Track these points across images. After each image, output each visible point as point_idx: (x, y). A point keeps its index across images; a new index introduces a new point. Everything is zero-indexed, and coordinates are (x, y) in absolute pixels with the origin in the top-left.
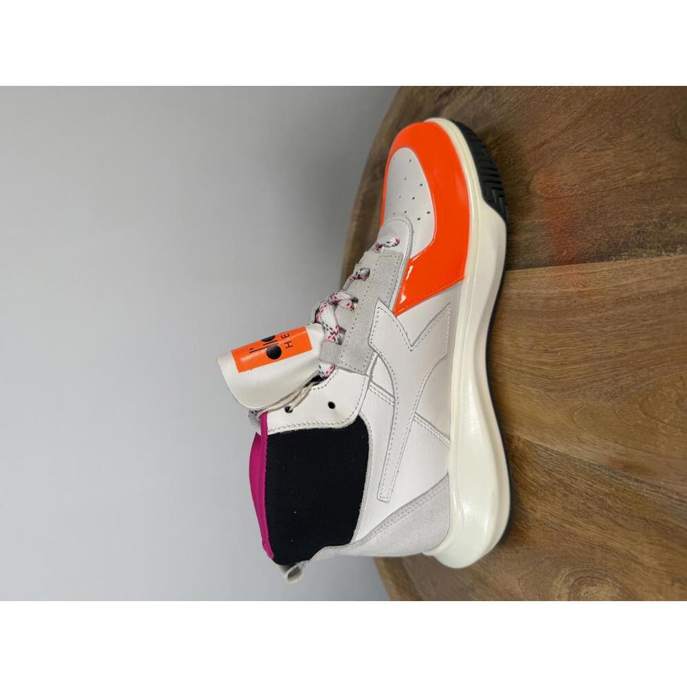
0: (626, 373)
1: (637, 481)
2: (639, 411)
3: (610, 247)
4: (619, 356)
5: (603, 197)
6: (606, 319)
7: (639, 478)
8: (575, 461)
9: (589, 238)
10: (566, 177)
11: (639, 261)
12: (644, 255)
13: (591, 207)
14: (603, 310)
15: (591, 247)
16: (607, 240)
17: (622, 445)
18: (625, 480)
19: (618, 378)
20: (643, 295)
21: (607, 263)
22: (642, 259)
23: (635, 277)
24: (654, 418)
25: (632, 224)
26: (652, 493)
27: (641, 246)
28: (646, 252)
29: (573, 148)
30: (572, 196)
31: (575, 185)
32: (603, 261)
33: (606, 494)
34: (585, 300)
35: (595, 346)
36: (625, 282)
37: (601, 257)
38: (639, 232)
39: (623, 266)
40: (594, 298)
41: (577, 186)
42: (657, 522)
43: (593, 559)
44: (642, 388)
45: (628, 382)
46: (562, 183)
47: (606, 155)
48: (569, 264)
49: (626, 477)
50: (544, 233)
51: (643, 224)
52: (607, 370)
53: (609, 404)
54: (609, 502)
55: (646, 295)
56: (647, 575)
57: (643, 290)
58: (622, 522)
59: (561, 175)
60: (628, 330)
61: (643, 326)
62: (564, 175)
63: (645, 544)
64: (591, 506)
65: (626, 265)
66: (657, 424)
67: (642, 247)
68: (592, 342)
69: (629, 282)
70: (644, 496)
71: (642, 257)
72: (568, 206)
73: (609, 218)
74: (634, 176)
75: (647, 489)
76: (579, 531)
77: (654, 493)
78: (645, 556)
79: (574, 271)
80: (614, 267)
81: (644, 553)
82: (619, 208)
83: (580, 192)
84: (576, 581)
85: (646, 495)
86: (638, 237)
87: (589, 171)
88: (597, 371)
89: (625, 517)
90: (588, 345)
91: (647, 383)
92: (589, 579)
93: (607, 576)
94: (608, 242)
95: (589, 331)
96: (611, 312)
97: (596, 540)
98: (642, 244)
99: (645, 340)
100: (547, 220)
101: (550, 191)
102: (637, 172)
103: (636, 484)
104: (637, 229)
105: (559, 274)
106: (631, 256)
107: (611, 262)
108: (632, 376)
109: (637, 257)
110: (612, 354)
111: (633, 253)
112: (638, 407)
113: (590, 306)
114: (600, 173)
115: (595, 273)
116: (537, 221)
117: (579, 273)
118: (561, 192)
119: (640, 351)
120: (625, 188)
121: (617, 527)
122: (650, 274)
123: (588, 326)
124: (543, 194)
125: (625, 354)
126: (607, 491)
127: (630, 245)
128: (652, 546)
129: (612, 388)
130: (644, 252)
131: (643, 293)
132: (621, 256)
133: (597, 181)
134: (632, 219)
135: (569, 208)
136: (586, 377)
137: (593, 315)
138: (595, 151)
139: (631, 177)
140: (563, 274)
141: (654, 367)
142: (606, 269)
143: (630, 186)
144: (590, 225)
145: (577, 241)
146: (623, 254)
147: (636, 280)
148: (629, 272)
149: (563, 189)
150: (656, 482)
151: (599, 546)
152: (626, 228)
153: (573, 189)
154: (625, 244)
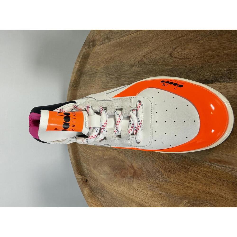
1: (224, 167)
3: (213, 79)
5: (211, 59)
7: (224, 165)
8: (191, 159)
9: (202, 74)
10: (191, 50)
11: (228, 84)
12: (231, 81)
13: (204, 63)
15: (203, 78)
18: (218, 166)
21: (211, 84)
23: (225, 90)
25: (225, 70)
26: (231, 171)
27: (229, 78)
28: (232, 80)
29: (196, 39)
30: (194, 58)
31: (196, 54)
32: (209, 84)
33: (207, 172)
37: (209, 82)
38: (229, 73)
39: (219, 85)
41: (198, 54)
42: (233, 182)
43: (200, 196)
46: (189, 53)
47: (214, 42)
49: (218, 165)
50: (178, 72)
51: (231, 70)
54: (208, 174)
55: (231, 97)
56: (228, 202)
57: (229, 95)
58: (215, 182)
59: (190, 50)
63: (226, 191)
64: (199, 176)
65: (221, 85)
66: (234, 145)
70: (227, 172)
71: (230, 82)
72: (192, 62)
73: (214, 67)
74: (227, 51)
75: (228, 170)
76: (193, 186)
77: (232, 171)
78: (226, 195)
80: (215, 86)
82: (219, 63)
83: (199, 57)
84: (191, 205)
86: (228, 75)
87: (204, 48)
89: (216, 180)
92: (198, 204)
93: (207, 202)
94: (213, 76)
97: (201, 189)
100: (180, 67)
101: (183, 56)
102: (229, 49)
103: (223, 168)
104: (228, 72)
106: (224, 82)
107: (214, 84)
109: (227, 82)
114: (210, 50)
116: (175, 67)
118: (189, 56)
120: (222, 56)
121: (213, 184)
122: (234, 89)
124: (179, 57)
126: (208, 170)
127: (224, 77)
128: (230, 191)
130: (231, 80)
131: (230, 96)
133: (208, 52)
134: (225, 67)
135: (193, 63)
138: (208, 41)
139: (226, 52)
143: (225, 55)
144: (203, 69)
145: (196, 76)
146: (220, 81)
147: (225, 91)
148: (223, 88)
149: (190, 55)
150: (233, 167)
151: (203, 191)
152: (222, 71)
153: (195, 55)
154: (222, 77)
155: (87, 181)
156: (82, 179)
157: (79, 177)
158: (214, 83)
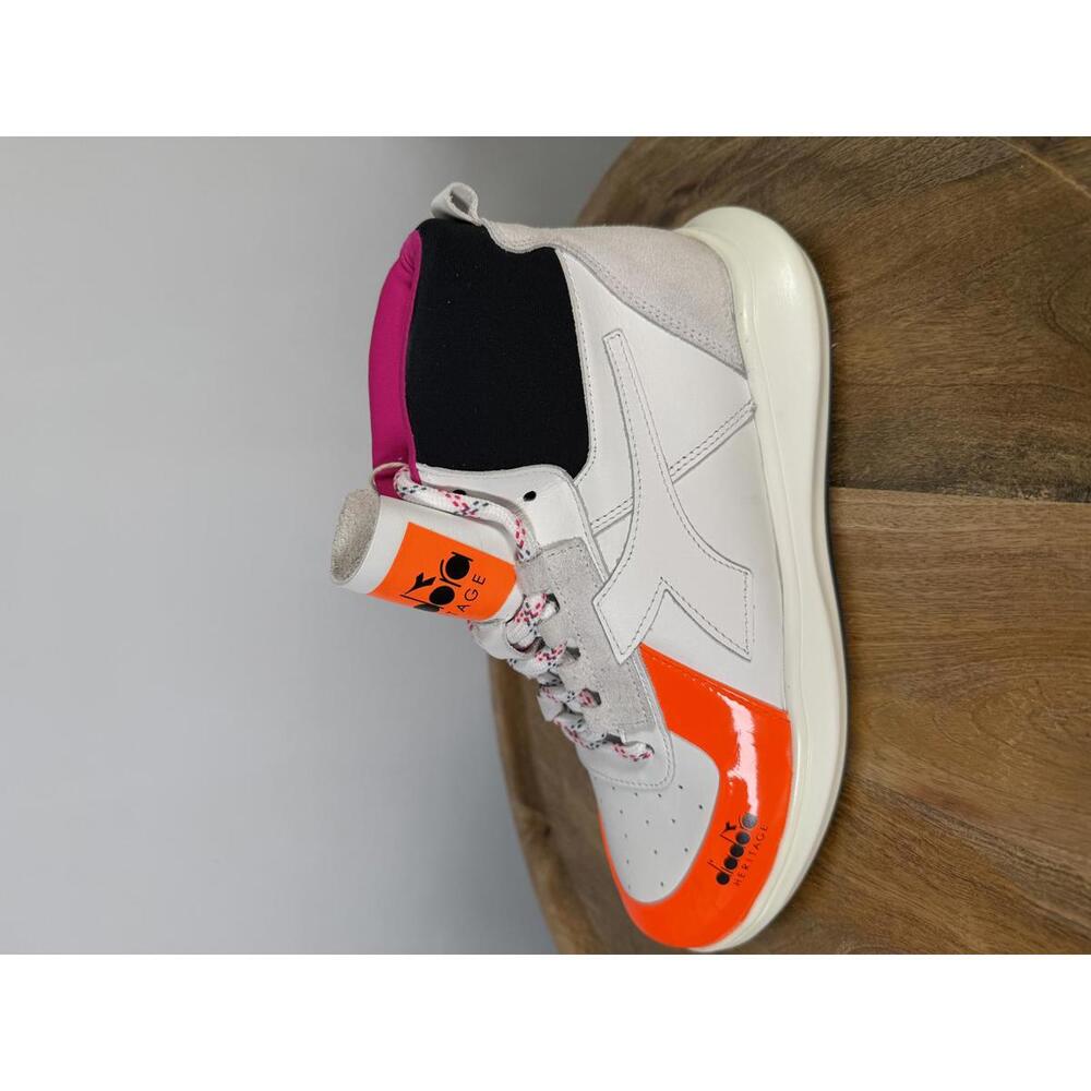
0: (955, 665)
1: (963, 824)
2: (970, 723)
3: (938, 473)
4: (944, 637)
5: (931, 394)
6: (927, 580)
7: (966, 821)
8: (869, 786)
9: (907, 453)
10: (875, 354)
11: (983, 501)
12: (991, 492)
13: (912, 408)
14: (923, 565)
15: (909, 468)
16: (934, 461)
17: (942, 769)
18: (946, 822)
19: (940, 670)
20: (985, 552)
21: (934, 496)
22: (988, 498)
23: (974, 522)
24: (994, 736)
25: (975, 443)
26: (983, 844)
27: (987, 478)
28: (993, 488)
29: (888, 311)
30: (883, 386)
31: (889, 370)
32: (928, 492)
33: (914, 839)
34: (896, 547)
35: (907, 618)
36: (959, 529)
37: (924, 485)
38: (984, 457)
39: (956, 503)
40: (912, 545)
41: (892, 372)
42: (990, 888)
43: (890, 933)
44: (977, 689)
45: (957, 678)
46: (868, 363)
47: (941, 332)
48: (873, 488)
49: (946, 817)
51: (991, 446)
52: (924, 655)
53: (926, 706)
54: (918, 851)
55: (991, 552)
57: (985, 544)
58: (937, 882)
60: (960, 601)
61: (984, 598)
62: (873, 350)
63: (969, 919)
64: (890, 854)
65: (963, 504)
66: (998, 746)
67: (988, 481)
68: (904, 612)
69: (965, 529)
70: (972, 848)
71: (987, 495)
72: (876, 399)
73: (940, 428)
74: (981, 371)
75: (977, 839)
76: (870, 890)
77: (988, 846)
78: (969, 935)
79: (882, 501)
80: (944, 503)
81: (967, 931)
82: (956, 416)
83: (895, 382)
85: (975, 847)
86: (983, 464)
87: (912, 351)
88: (909, 655)
89: (940, 874)
90: (897, 615)
91: (985, 682)
94: (937, 464)
95: (900, 593)
96: (936, 570)
97: (895, 904)
98: (989, 475)
99: (985, 619)
102: (986, 365)
103: (961, 829)
104: (983, 452)
105: (857, 501)
106: (970, 491)
107: (939, 495)
108: (963, 670)
109: (980, 494)
110: (934, 632)
111: (974, 487)
112: (970, 716)
113: (905, 556)
114: (928, 359)
115: (915, 508)
117: (888, 505)
118: (867, 376)
119: (978, 634)
120: (966, 388)
121: (931, 890)
122: (998, 523)
123: (898, 586)
125: (954, 637)
126: (916, 834)
127: (970, 473)
128: (981, 922)
129: (931, 683)
130: (990, 488)
131: (986, 548)
132: (955, 488)
133: (924, 368)
134: (975, 435)
135: (877, 403)
136: (891, 662)
137: (907, 571)
138: (922, 322)
139: (976, 373)
140: (863, 501)
141: (996, 660)
142: (931, 504)
143: (975, 385)
144: (909, 435)
145: (888, 456)
146: (958, 486)
147: (976, 527)
148: (966, 514)
149: (869, 372)
150: (991, 830)
151: (901, 915)
152: (966, 447)
153: (885, 376)
154: (963, 471)
155: (547, 832)
156: (532, 822)
157: (524, 813)
158: (940, 492)
